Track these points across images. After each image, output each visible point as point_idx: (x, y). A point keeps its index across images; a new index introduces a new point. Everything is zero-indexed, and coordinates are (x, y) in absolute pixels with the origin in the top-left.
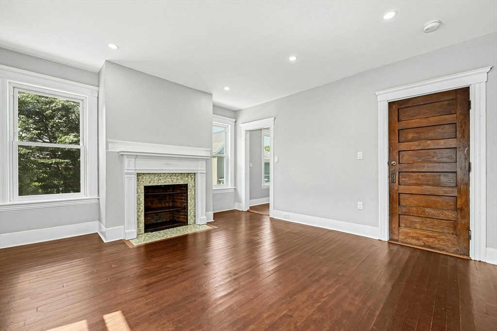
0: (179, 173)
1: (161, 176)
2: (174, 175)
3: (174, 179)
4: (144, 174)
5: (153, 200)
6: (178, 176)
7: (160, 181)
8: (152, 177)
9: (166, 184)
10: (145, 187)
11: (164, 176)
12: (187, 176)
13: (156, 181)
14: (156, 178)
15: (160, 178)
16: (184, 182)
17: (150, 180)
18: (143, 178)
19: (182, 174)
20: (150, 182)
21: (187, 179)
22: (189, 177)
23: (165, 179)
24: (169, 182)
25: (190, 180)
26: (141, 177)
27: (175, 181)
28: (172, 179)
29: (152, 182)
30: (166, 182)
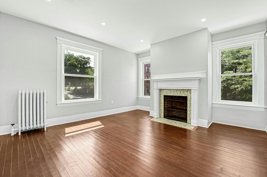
0: (181, 90)
1: (171, 91)
2: (179, 90)
3: (179, 93)
4: (164, 89)
5: (177, 104)
6: (181, 91)
7: (171, 93)
8: (167, 91)
9: (174, 95)
10: (164, 96)
11: (173, 91)
12: (187, 92)
13: (169, 93)
14: (169, 91)
15: (171, 92)
16: (185, 95)
17: (166, 92)
18: (163, 91)
19: (183, 90)
20: (166, 94)
21: (187, 93)
22: (189, 92)
23: (173, 92)
24: (175, 94)
25: (189, 94)
26: (162, 91)
27: (179, 94)
28: (177, 92)
29: (167, 93)
30: (174, 94)
